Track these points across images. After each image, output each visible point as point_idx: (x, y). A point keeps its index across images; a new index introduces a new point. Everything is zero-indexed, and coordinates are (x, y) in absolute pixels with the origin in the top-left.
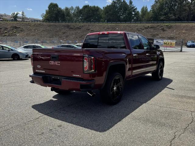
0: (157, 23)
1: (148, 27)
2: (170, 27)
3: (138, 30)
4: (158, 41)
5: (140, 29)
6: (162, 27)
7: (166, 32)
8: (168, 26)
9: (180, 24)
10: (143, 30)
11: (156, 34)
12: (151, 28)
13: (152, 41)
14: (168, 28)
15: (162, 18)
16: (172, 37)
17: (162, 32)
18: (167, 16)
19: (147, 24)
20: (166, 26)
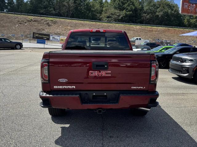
0: (41, 16)
1: (31, 20)
2: (55, 23)
3: (20, 22)
4: (54, 38)
5: (21, 21)
6: (47, 21)
7: (51, 27)
8: (53, 21)
9: (64, 20)
10: (25, 23)
11: (42, 29)
12: (34, 21)
13: (48, 37)
14: (53, 23)
15: (42, 11)
16: (59, 32)
17: (47, 27)
18: (46, 9)
19: (29, 16)
20: (51, 21)
